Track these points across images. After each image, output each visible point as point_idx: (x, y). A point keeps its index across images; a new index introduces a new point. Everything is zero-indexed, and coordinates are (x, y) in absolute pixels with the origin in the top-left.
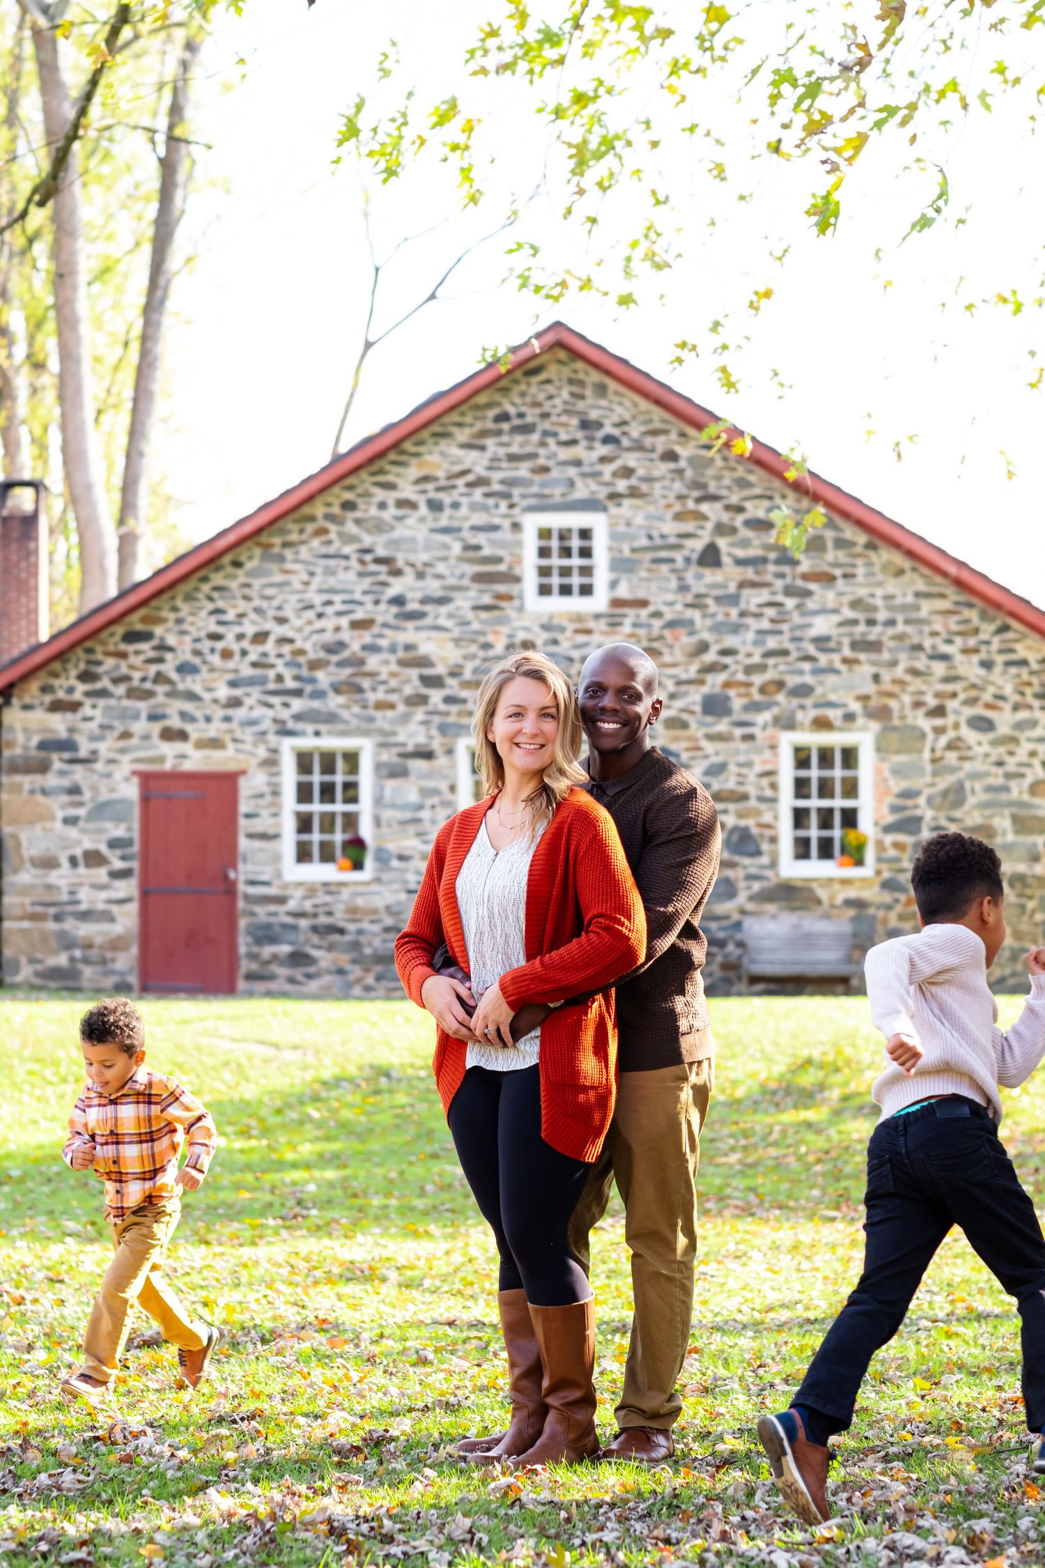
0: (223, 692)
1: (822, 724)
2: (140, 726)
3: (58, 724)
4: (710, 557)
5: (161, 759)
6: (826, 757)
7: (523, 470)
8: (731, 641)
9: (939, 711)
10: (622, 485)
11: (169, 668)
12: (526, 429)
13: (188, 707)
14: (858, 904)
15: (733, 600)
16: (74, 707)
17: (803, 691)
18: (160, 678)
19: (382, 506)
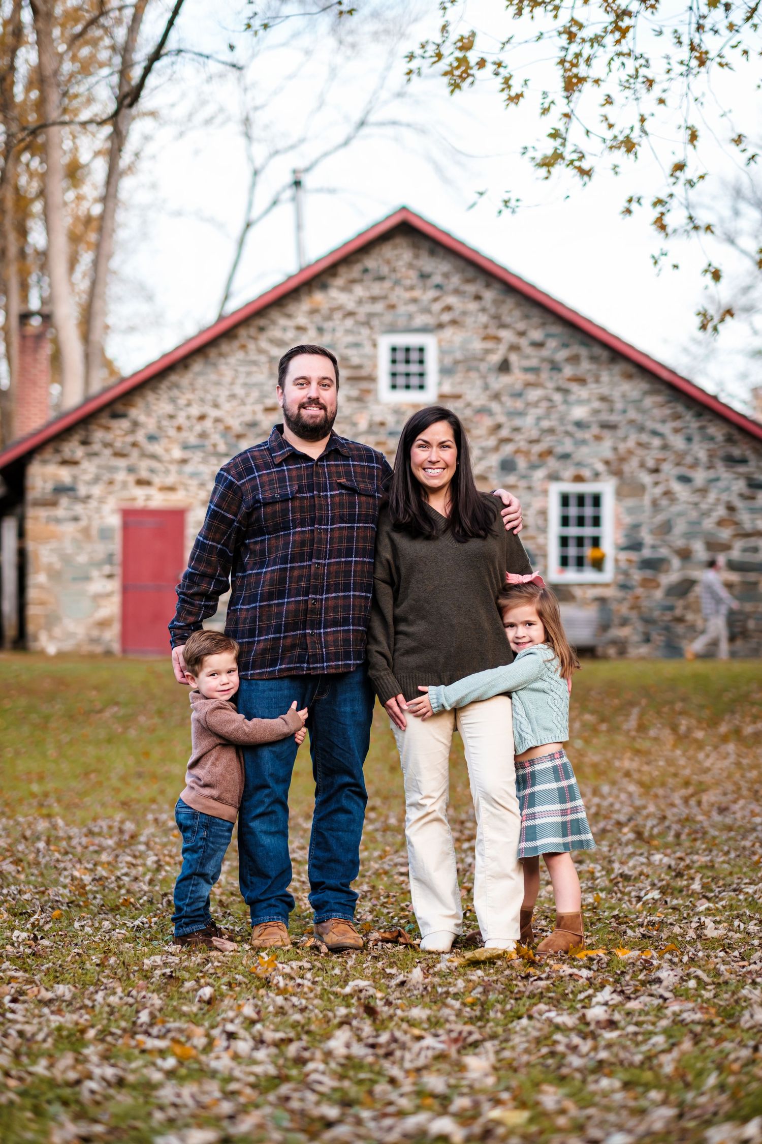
0: (177, 453)
1: (578, 479)
2: (121, 476)
3: (65, 475)
4: (504, 367)
5: (134, 499)
6: (581, 500)
7: (379, 307)
8: (518, 422)
9: (656, 471)
10: (446, 317)
11: (140, 436)
12: (381, 279)
13: (154, 464)
14: (602, 600)
15: (518, 395)
16: (75, 463)
17: (565, 457)
18: (134, 445)
19: (285, 329)
